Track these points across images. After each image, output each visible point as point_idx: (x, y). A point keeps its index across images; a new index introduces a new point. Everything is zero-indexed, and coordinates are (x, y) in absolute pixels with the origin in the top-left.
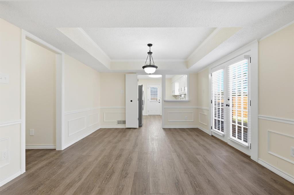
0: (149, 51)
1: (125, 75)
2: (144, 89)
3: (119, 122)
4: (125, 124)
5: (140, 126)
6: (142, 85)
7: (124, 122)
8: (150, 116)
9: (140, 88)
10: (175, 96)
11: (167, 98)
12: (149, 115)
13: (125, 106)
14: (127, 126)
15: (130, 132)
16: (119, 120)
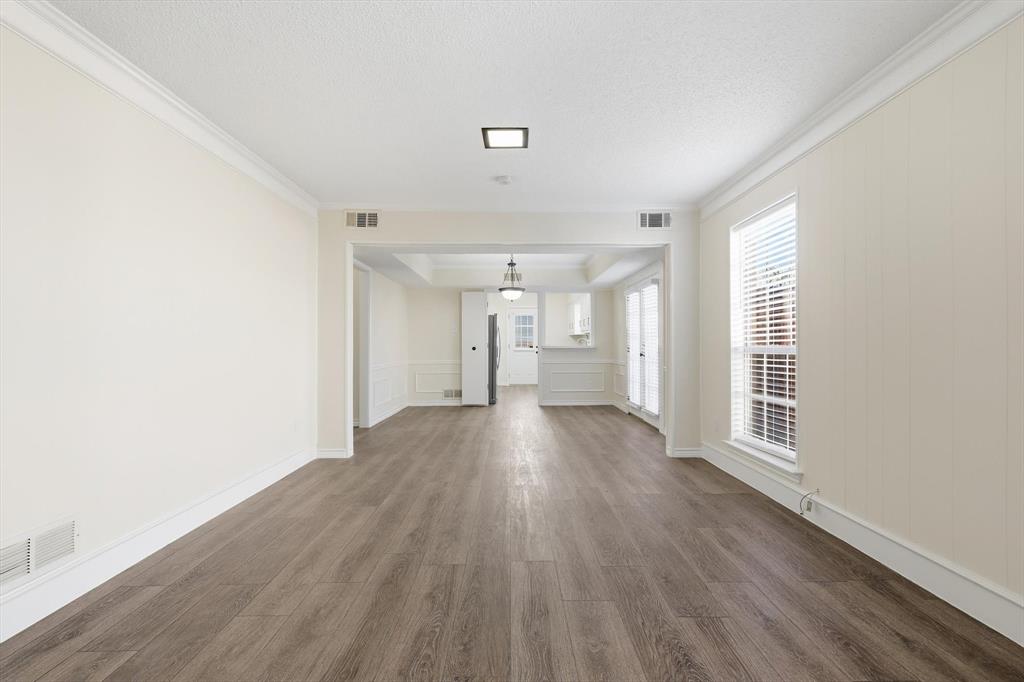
0: (509, 262)
1: (460, 294)
2: (499, 323)
3: (447, 394)
4: (461, 396)
5: (492, 401)
6: (496, 315)
7: (459, 394)
8: (514, 386)
9: (493, 320)
10: (576, 337)
11: (550, 342)
12: (511, 386)
13: (461, 359)
14: (465, 401)
15: (472, 412)
16: (446, 388)
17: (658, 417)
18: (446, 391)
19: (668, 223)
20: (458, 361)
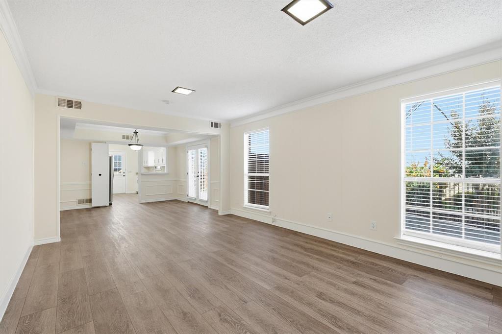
0: (135, 131)
1: (90, 144)
3: (81, 202)
5: (111, 204)
6: (112, 156)
7: (90, 201)
14: (94, 204)
16: (80, 199)
17: (207, 202)
18: (79, 200)
19: (220, 127)
20: (88, 182)
